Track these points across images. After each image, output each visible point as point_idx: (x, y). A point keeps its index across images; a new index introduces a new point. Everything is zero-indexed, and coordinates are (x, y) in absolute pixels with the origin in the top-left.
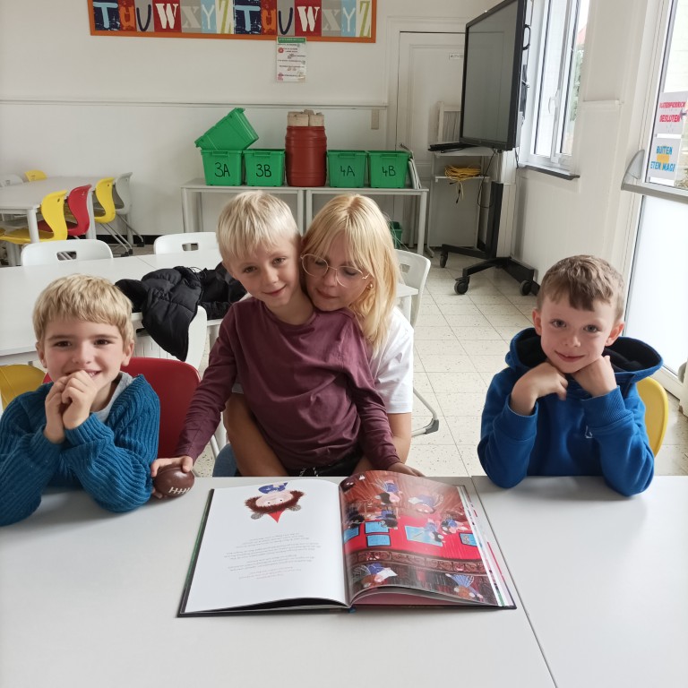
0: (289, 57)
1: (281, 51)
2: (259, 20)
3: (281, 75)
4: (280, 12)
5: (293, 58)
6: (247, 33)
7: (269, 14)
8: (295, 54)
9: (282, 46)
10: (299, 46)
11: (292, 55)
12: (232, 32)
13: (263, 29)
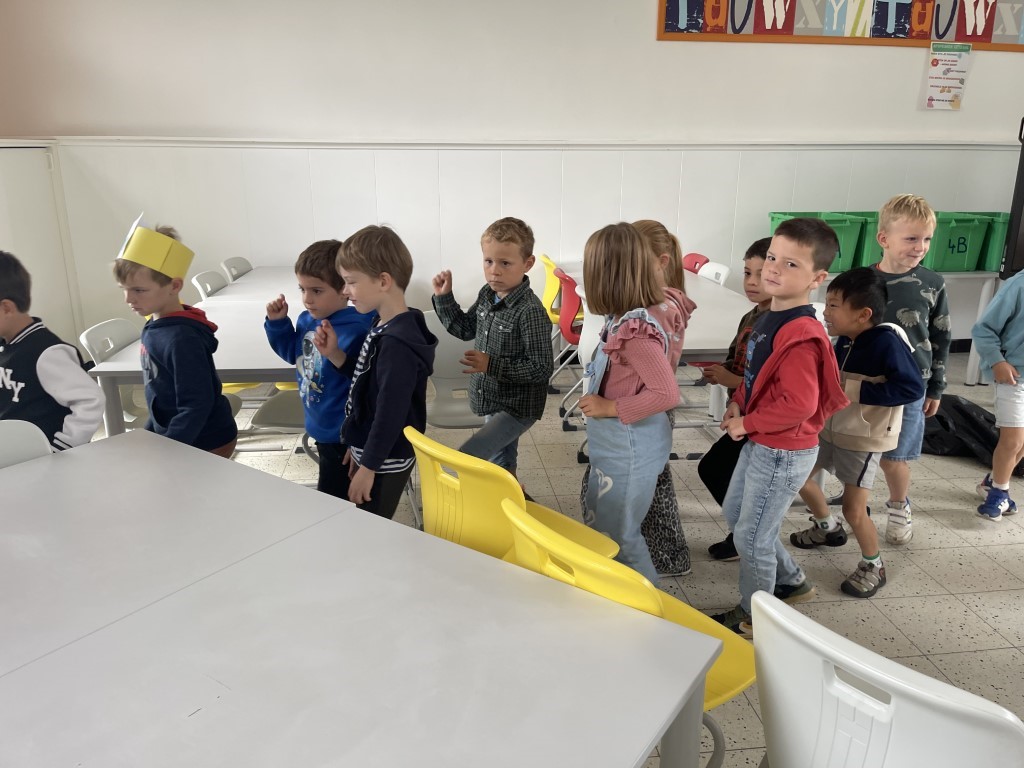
0: (945, 73)
1: (935, 63)
2: (908, 17)
3: (931, 99)
4: (939, 6)
5: (950, 75)
6: (889, 36)
7: (924, 8)
8: (953, 68)
9: (937, 57)
10: (960, 56)
11: (948, 70)
12: (868, 34)
13: (911, 30)
